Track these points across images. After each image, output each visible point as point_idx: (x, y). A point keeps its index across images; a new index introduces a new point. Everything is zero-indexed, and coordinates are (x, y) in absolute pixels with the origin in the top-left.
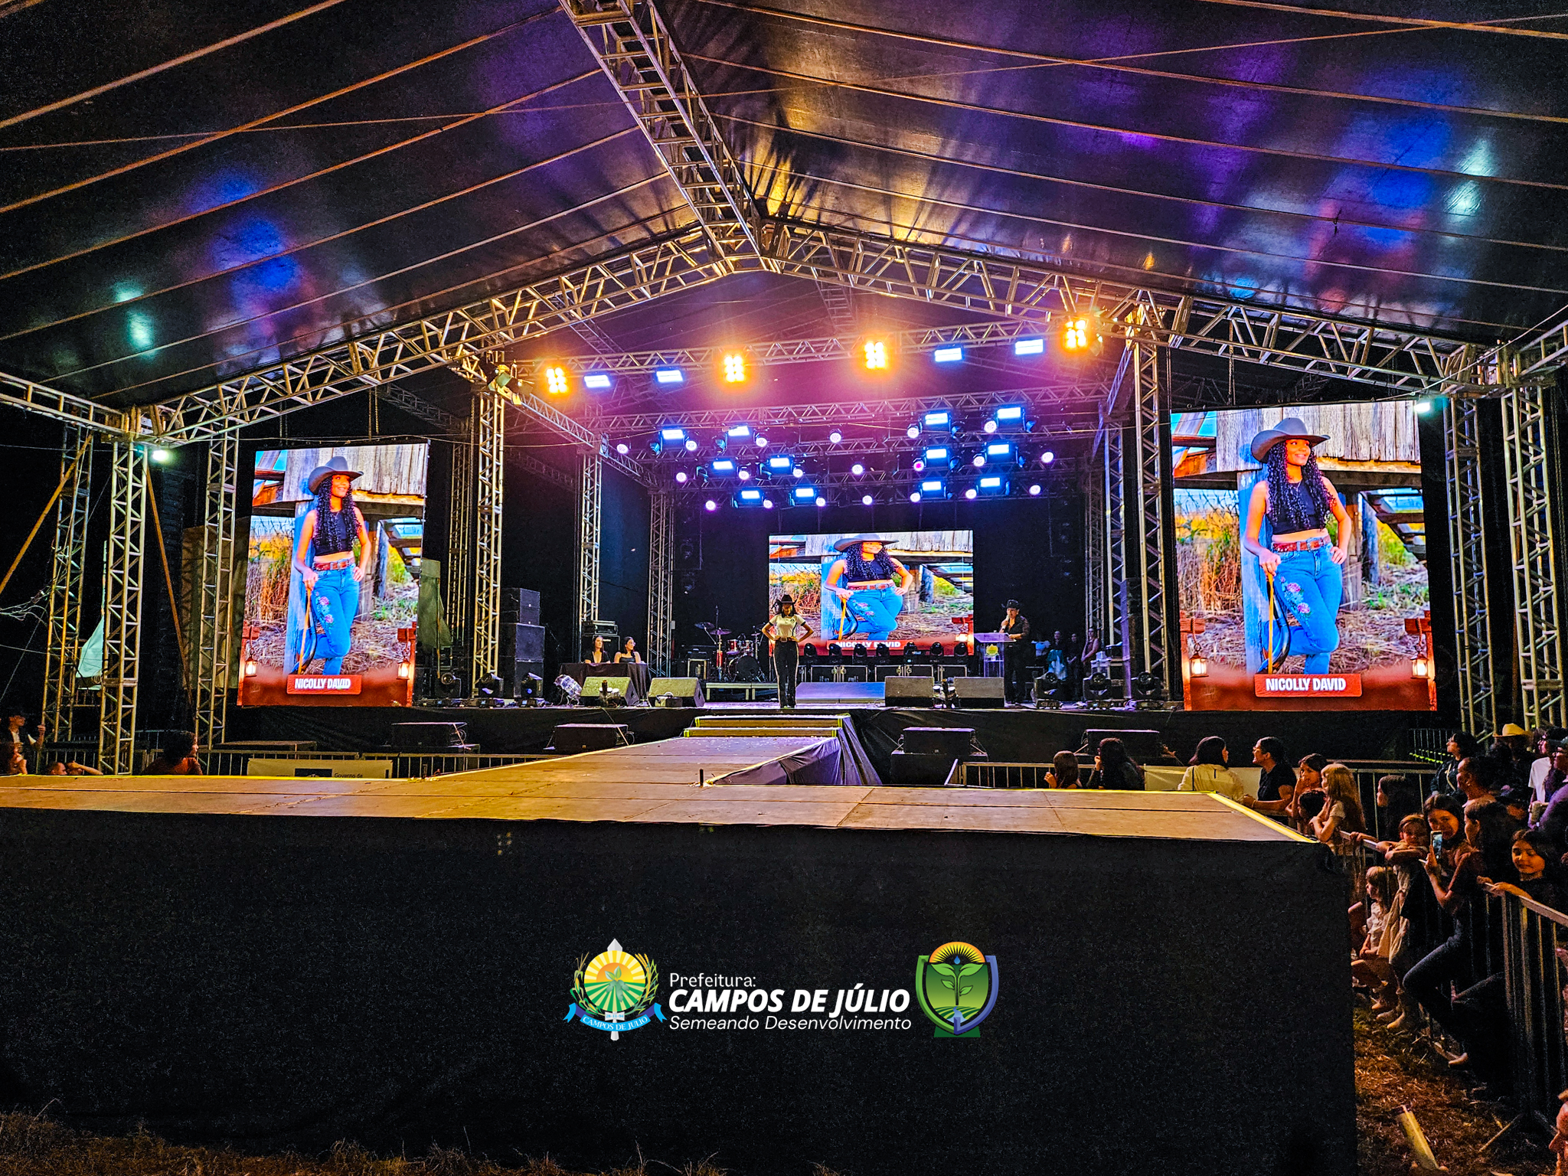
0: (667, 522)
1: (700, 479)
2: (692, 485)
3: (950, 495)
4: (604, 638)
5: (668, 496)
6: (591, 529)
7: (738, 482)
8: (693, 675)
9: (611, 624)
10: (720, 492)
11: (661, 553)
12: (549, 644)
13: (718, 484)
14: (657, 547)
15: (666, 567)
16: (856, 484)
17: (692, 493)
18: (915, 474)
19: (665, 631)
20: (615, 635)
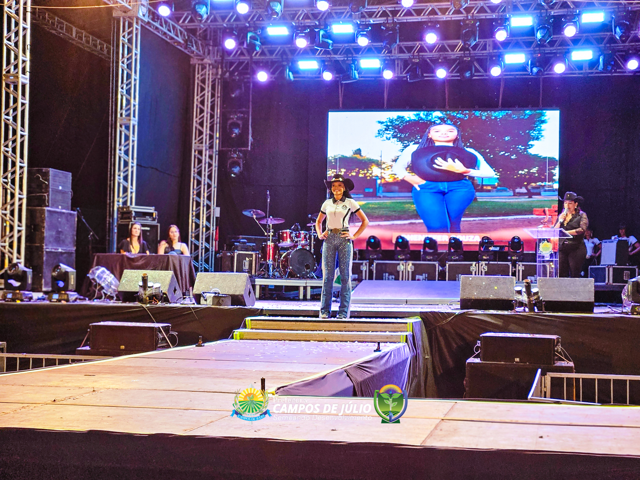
0: (213, 96)
1: (251, 48)
2: (242, 54)
3: (535, 70)
4: (143, 225)
5: (215, 66)
6: (128, 102)
7: (295, 51)
8: (240, 270)
9: (151, 210)
10: (273, 63)
11: (206, 131)
12: (81, 231)
13: (271, 52)
14: (201, 124)
15: (211, 147)
16: (428, 55)
17: (240, 63)
18: (496, 45)
19: (208, 219)
20: (155, 223)
